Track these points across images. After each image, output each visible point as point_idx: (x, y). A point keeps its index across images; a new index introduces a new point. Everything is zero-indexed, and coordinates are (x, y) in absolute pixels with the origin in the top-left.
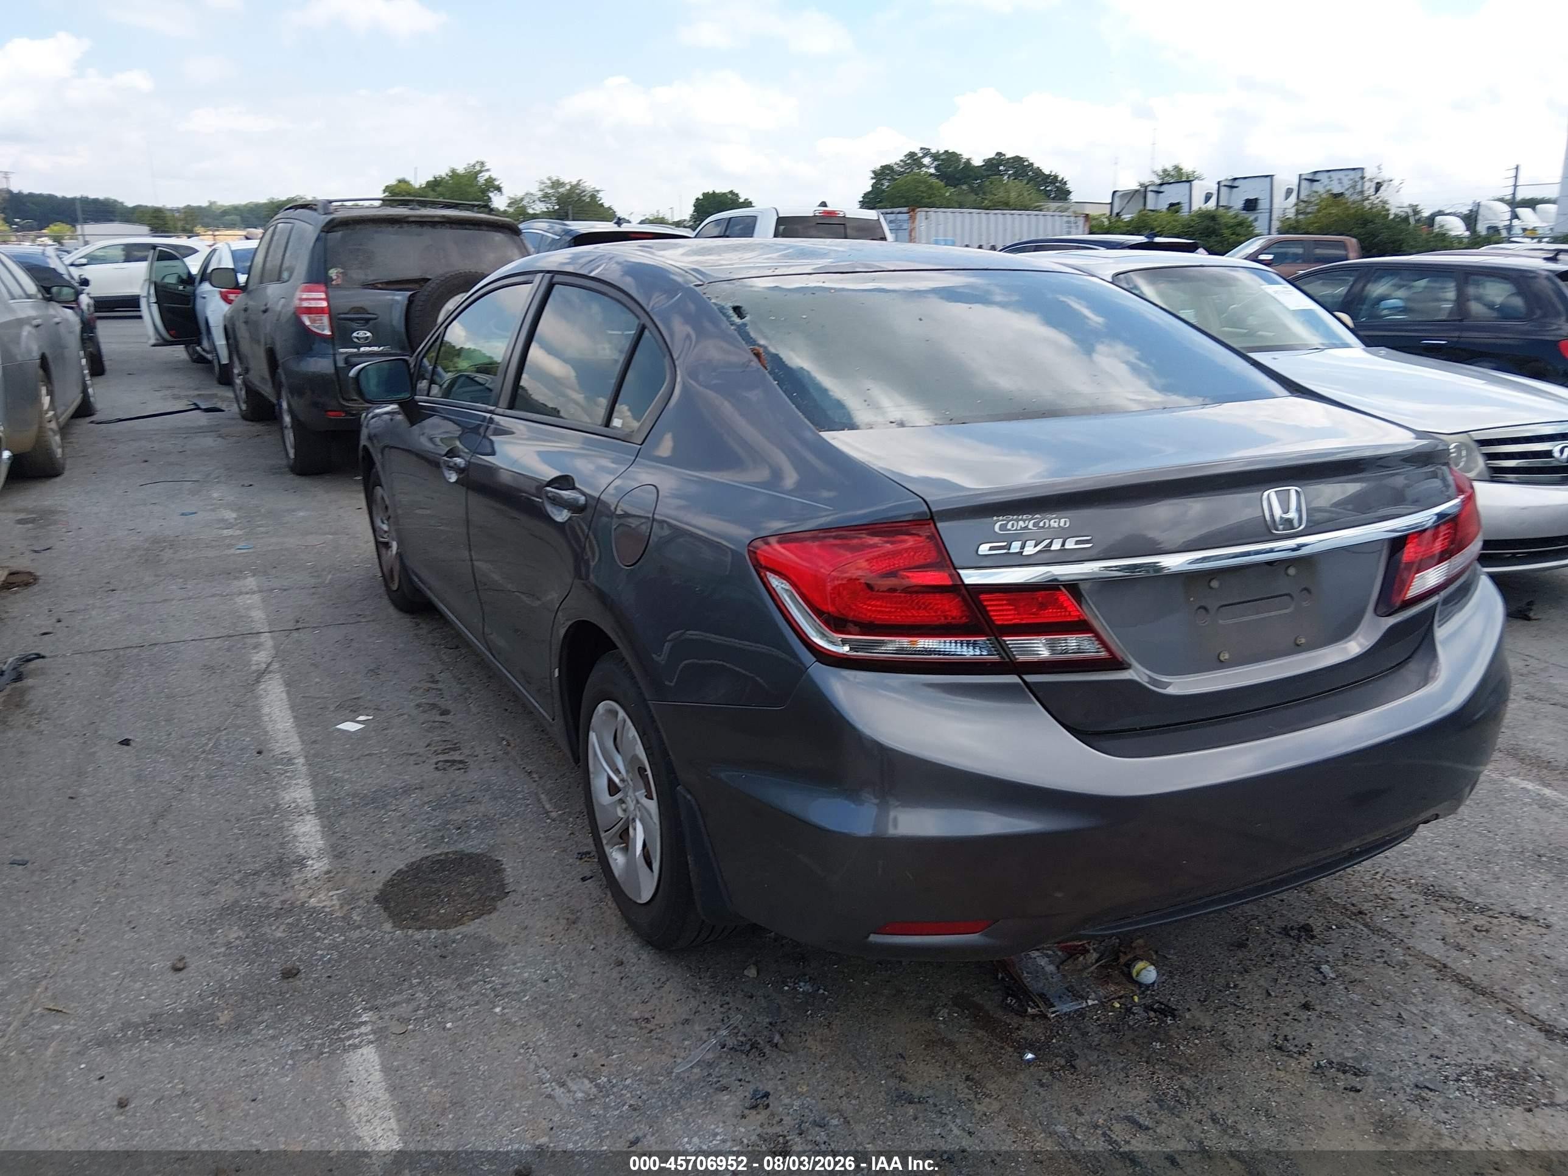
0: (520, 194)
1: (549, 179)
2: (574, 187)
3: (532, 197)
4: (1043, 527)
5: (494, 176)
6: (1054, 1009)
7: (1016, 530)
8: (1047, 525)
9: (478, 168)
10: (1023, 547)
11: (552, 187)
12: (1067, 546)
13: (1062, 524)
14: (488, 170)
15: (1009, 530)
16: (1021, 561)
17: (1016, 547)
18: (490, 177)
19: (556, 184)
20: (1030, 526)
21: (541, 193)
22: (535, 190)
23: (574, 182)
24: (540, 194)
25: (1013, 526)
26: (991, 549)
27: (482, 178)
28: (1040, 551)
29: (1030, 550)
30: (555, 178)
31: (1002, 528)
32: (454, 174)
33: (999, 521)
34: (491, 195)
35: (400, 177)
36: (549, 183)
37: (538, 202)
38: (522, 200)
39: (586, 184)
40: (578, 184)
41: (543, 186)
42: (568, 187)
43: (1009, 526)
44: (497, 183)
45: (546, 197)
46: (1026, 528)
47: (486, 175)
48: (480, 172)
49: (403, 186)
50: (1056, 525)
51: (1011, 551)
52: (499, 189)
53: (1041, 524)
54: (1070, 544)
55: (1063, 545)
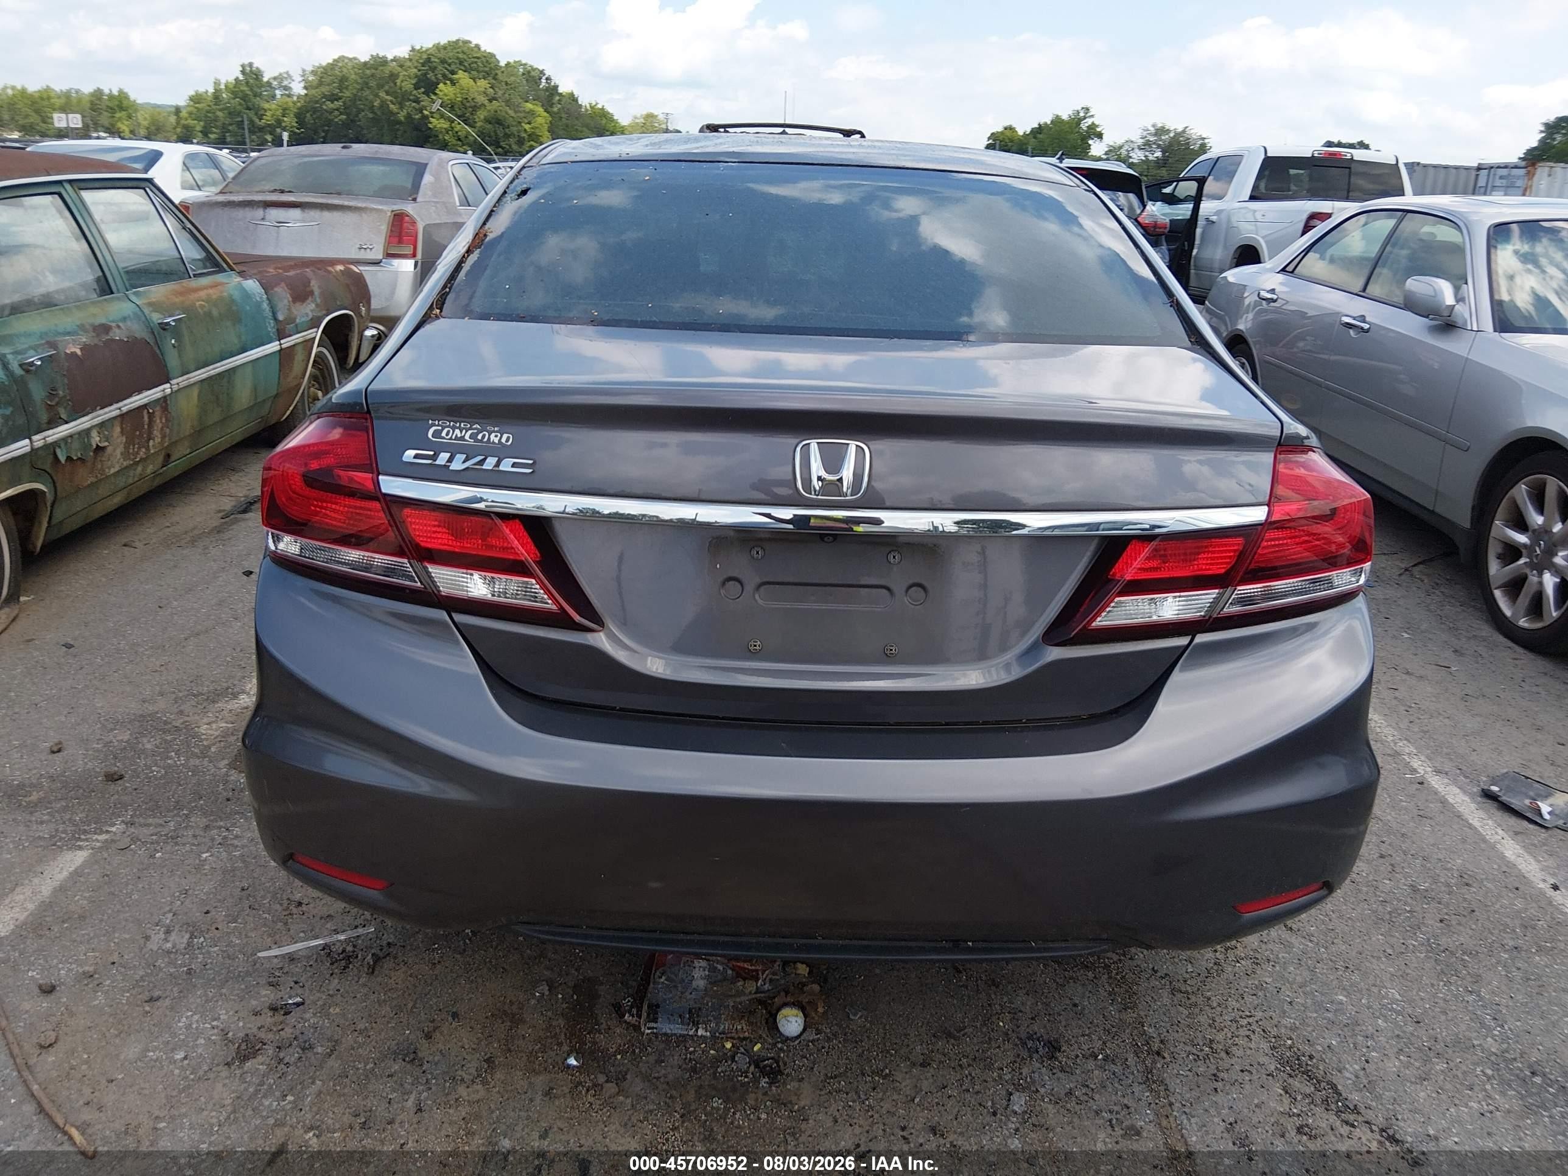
0: (1119, 141)
1: (1153, 126)
2: (1178, 135)
3: (1132, 145)
4: (481, 441)
5: (1097, 123)
6: (654, 1025)
7: (451, 439)
8: (486, 439)
9: (1082, 114)
10: (450, 460)
11: (1156, 134)
12: (501, 468)
13: (503, 440)
14: (1092, 116)
15: (444, 438)
16: (445, 476)
17: (443, 457)
18: (1093, 123)
19: (1160, 131)
20: (467, 437)
21: (1142, 141)
22: (1137, 138)
23: (1180, 129)
24: (1140, 142)
25: (447, 435)
26: (416, 456)
27: (1084, 126)
28: (467, 469)
29: (457, 465)
30: (1160, 125)
31: (437, 434)
32: (1057, 121)
33: (435, 425)
34: (1090, 142)
35: (1007, 124)
36: (1152, 130)
37: (1137, 150)
38: (1121, 147)
39: (1192, 131)
40: (1184, 131)
41: (1145, 133)
42: (1172, 135)
43: (444, 434)
44: (1098, 130)
45: (1147, 145)
46: (462, 438)
47: (1089, 121)
48: (1085, 118)
49: (1008, 133)
50: (496, 441)
51: (437, 462)
52: (1100, 136)
53: (480, 437)
54: (506, 466)
55: (498, 464)
